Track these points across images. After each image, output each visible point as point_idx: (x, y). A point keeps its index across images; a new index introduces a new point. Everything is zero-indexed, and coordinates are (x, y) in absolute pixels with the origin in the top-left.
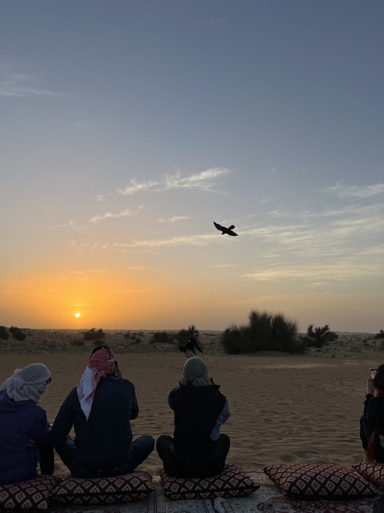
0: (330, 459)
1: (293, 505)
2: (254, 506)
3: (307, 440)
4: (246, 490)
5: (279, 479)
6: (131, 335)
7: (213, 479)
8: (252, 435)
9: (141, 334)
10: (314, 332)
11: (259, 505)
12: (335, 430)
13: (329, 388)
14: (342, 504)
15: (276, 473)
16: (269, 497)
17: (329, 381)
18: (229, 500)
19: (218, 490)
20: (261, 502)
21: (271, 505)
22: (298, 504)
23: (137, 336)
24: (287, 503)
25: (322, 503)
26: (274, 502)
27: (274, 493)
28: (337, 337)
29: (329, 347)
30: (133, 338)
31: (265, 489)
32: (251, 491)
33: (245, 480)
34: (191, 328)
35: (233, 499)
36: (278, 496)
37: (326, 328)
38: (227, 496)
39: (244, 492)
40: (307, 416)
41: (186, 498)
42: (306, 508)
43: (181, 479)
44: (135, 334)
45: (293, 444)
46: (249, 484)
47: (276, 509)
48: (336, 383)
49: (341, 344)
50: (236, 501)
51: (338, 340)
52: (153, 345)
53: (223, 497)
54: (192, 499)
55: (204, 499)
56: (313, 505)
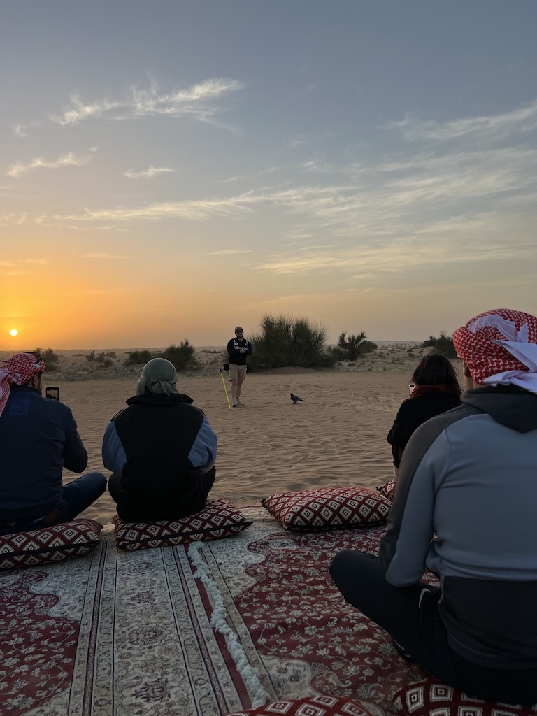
0: (351, 483)
1: (295, 540)
2: (243, 546)
3: (324, 465)
4: (234, 528)
5: (280, 511)
6: (96, 357)
7: (188, 519)
8: (255, 465)
9: (112, 354)
10: (347, 341)
11: (250, 545)
12: (362, 451)
13: (361, 406)
14: (359, 533)
15: (277, 503)
16: (266, 534)
17: (361, 397)
18: (210, 543)
19: (195, 532)
20: (254, 541)
21: (266, 544)
22: (303, 538)
23: (106, 358)
24: (288, 538)
25: (334, 534)
26: (271, 539)
27: (273, 529)
28: (375, 347)
29: (365, 360)
30: (100, 360)
31: (262, 525)
32: (241, 528)
33: (233, 517)
34: (184, 343)
35: (215, 542)
36: (278, 532)
37: (362, 336)
38: (208, 538)
39: (231, 531)
40: (328, 438)
41: (148, 547)
42: (313, 543)
43: (141, 524)
44: (103, 355)
45: (307, 470)
46: (238, 520)
47: (273, 547)
48: (370, 399)
49: (380, 355)
50: (220, 543)
51: (377, 351)
52: (129, 369)
53: (202, 540)
54: (157, 547)
55: (176, 545)
56: (323, 537)
